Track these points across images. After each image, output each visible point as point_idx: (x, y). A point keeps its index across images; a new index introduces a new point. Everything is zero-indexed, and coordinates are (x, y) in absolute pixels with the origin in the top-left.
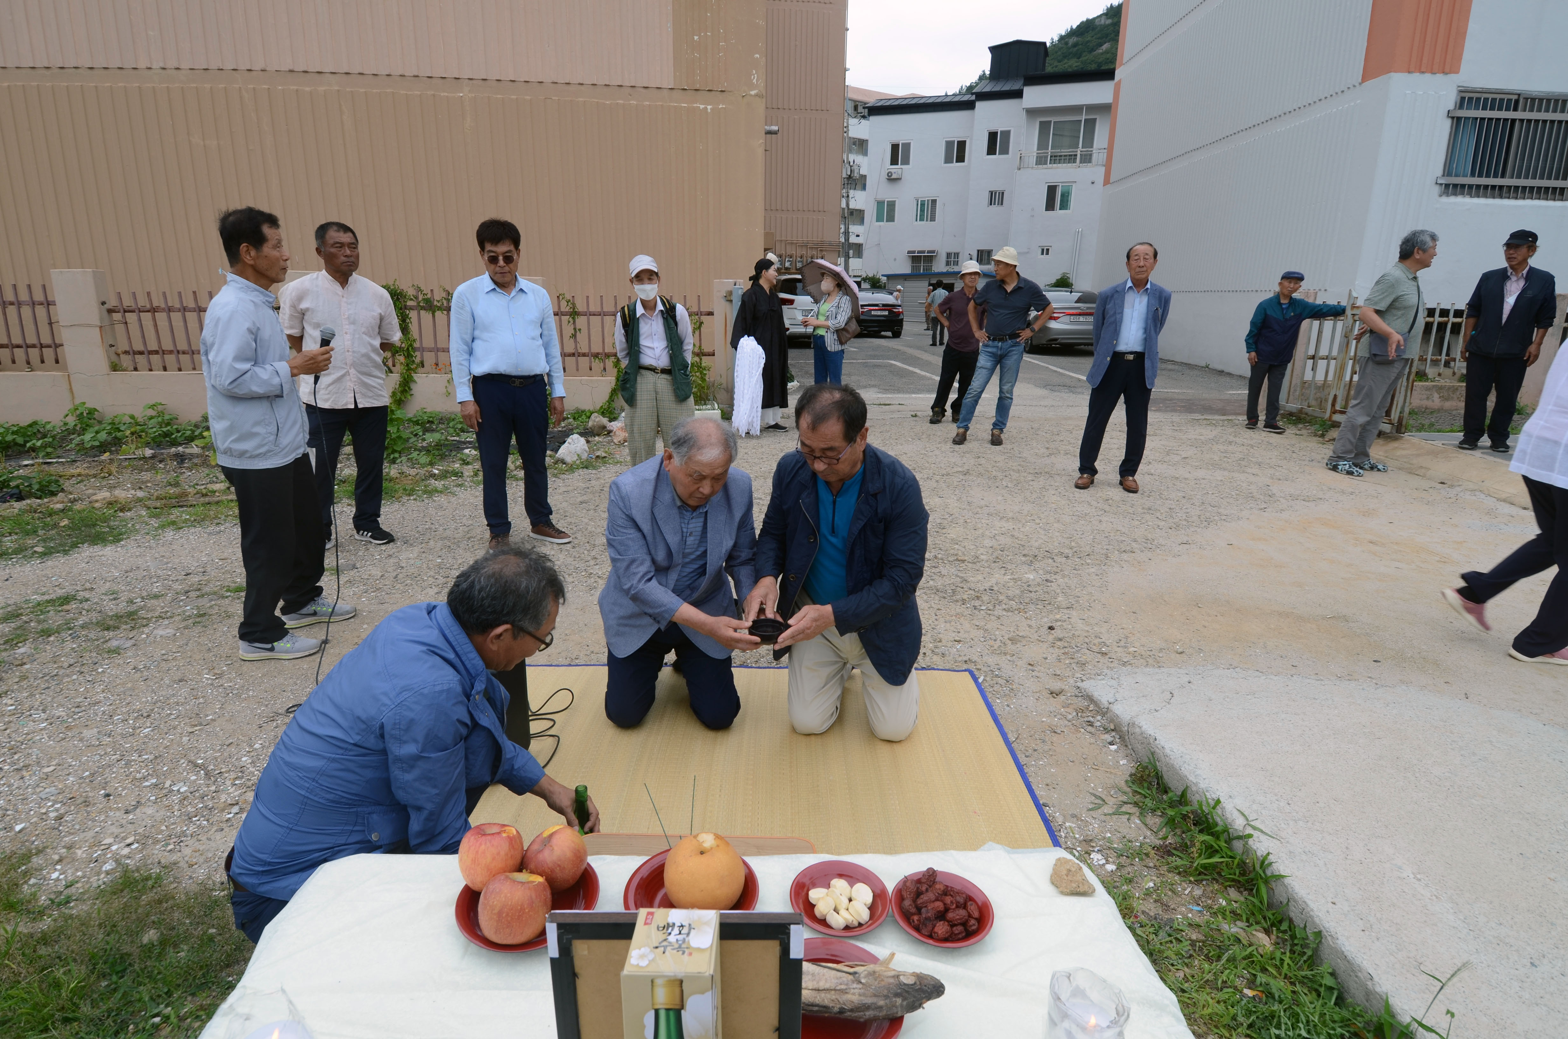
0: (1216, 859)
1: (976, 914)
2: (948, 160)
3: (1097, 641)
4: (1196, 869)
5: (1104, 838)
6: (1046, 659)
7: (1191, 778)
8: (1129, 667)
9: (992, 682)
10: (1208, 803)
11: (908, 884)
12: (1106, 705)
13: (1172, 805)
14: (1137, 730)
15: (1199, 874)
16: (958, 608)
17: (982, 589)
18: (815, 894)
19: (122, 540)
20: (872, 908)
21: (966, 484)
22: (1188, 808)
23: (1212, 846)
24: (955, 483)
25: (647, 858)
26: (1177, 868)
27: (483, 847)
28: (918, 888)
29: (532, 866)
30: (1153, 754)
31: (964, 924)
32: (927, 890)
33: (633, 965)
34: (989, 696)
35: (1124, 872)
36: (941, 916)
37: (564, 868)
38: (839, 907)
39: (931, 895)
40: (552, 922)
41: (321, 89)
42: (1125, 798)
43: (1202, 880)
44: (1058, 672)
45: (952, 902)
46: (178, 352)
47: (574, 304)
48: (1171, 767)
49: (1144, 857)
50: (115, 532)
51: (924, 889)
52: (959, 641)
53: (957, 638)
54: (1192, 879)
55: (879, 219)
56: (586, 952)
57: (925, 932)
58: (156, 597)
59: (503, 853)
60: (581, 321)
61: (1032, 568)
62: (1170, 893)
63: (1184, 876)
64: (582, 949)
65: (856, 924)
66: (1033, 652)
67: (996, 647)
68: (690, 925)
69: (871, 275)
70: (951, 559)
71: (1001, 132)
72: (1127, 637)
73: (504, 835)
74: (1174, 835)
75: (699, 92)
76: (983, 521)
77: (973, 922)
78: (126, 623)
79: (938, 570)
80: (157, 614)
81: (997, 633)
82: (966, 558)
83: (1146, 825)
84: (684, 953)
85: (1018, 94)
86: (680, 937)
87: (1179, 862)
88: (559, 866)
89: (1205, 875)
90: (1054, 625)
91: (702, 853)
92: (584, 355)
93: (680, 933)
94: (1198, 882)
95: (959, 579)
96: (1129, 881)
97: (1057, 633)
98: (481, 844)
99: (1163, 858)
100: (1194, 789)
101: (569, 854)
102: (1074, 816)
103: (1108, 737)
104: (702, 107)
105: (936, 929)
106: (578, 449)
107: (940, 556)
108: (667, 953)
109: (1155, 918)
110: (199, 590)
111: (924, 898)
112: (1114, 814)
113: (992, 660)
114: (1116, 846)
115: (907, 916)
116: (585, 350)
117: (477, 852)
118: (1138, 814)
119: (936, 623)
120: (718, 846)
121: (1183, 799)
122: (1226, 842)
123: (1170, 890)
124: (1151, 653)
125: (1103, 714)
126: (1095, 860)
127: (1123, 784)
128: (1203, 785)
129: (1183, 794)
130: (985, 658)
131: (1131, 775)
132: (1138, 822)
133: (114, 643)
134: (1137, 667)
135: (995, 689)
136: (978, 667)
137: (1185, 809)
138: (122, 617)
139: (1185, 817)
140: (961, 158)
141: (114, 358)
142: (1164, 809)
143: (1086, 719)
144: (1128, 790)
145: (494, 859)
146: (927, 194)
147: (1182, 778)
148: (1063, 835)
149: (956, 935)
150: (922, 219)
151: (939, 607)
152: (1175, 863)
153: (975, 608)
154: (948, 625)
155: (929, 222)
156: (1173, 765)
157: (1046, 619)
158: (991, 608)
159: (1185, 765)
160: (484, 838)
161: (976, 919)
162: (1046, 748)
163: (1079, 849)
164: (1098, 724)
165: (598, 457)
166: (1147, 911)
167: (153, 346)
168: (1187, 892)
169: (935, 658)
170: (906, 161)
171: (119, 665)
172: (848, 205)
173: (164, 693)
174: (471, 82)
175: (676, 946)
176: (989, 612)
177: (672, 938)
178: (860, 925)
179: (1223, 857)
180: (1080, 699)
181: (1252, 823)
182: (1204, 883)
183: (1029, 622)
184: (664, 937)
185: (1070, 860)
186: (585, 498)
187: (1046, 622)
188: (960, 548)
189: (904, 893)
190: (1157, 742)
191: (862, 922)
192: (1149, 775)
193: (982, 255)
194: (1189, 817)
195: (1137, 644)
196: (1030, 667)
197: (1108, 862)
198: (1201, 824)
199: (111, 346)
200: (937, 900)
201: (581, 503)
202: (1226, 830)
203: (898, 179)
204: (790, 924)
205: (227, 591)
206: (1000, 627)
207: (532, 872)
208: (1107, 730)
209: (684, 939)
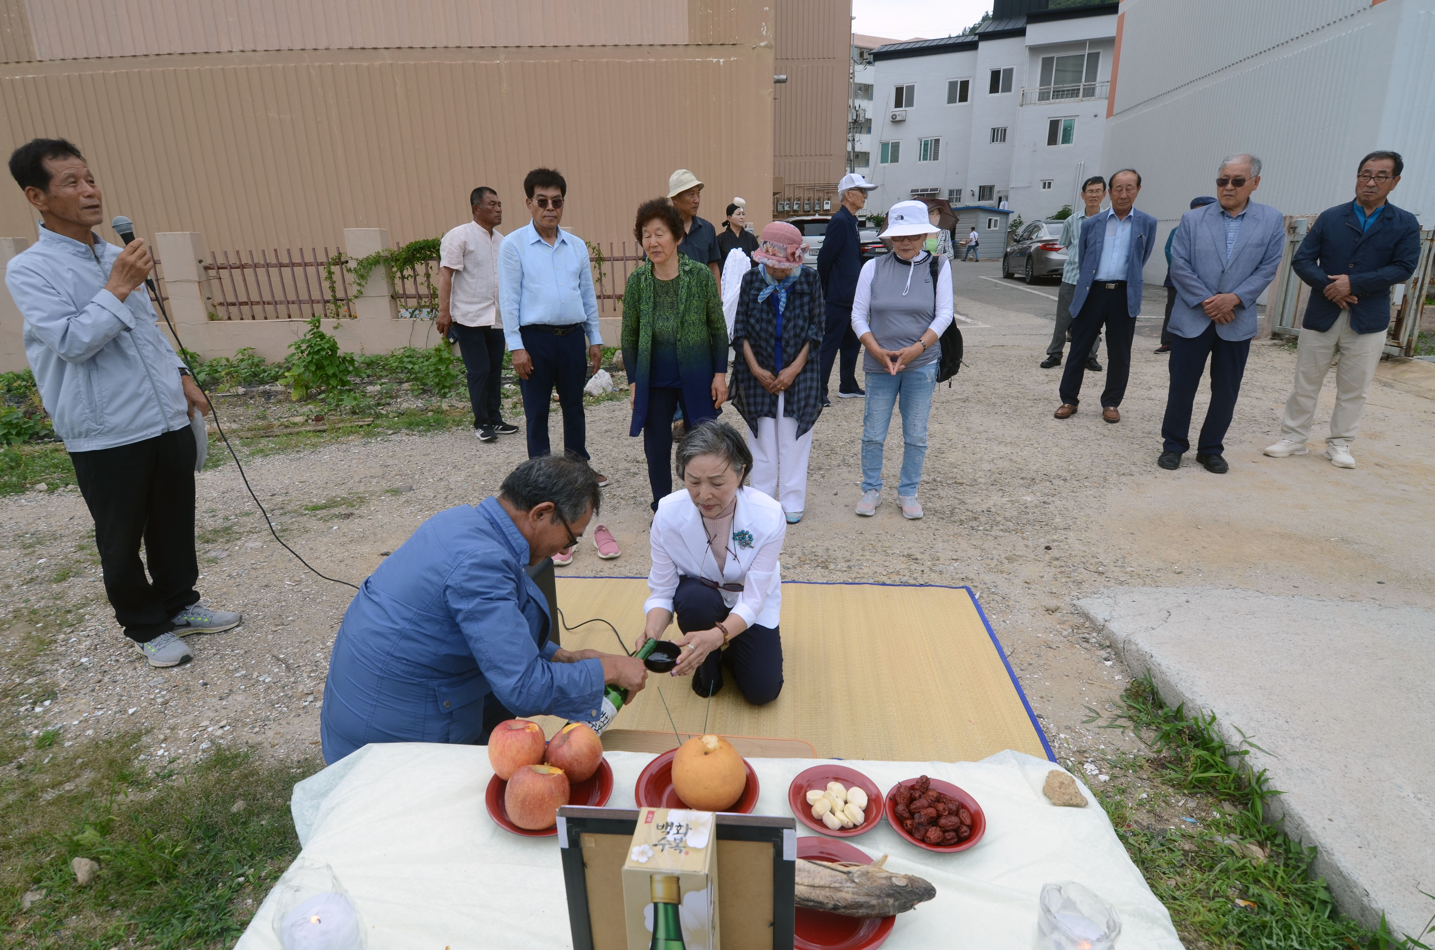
0: (1211, 774)
1: (968, 821)
2: (951, 100)
3: (1094, 561)
4: (1191, 782)
5: (1098, 750)
6: (1042, 577)
7: (1187, 695)
8: (1126, 586)
9: (988, 599)
10: (1204, 719)
11: (902, 790)
12: (1102, 622)
13: (1167, 720)
14: (1133, 647)
15: (1194, 787)
16: (956, 529)
17: (979, 510)
18: (813, 796)
19: (219, 466)
20: (867, 811)
21: (966, 410)
22: (1184, 724)
23: (1207, 761)
24: (955, 410)
25: (657, 755)
26: (1171, 780)
27: (509, 741)
28: (911, 794)
29: (553, 759)
30: (1149, 670)
31: (957, 830)
32: (920, 796)
33: (633, 861)
34: (985, 611)
35: (1117, 782)
36: (934, 821)
37: (581, 762)
38: (835, 809)
39: (923, 802)
40: (561, 816)
41: (377, 63)
42: (1119, 712)
43: (1196, 793)
44: (1054, 591)
45: (944, 809)
46: (264, 303)
47: (599, 251)
48: (1167, 684)
49: (1138, 769)
50: (214, 459)
51: (917, 795)
52: (956, 560)
53: (955, 557)
54: (1186, 792)
55: (884, 160)
56: (593, 845)
57: (917, 836)
58: (247, 514)
59: (526, 747)
60: (606, 266)
61: (1030, 490)
62: (1163, 804)
63: (1178, 789)
64: (590, 842)
65: (851, 825)
66: (1030, 570)
67: (993, 566)
68: (687, 825)
69: (875, 214)
70: (949, 482)
71: (1004, 70)
72: (1124, 558)
73: (528, 731)
74: (1169, 749)
75: (712, 47)
76: (982, 446)
77: (965, 828)
78: (223, 537)
79: (936, 492)
80: (248, 529)
81: (994, 552)
82: (964, 481)
83: (1141, 739)
84: (681, 852)
85: (1021, 33)
86: (678, 836)
87: (1173, 775)
88: (576, 760)
89: (1200, 788)
90: (1051, 545)
91: (706, 753)
92: (609, 297)
93: (678, 833)
94: (1192, 795)
95: (957, 501)
96: (1123, 792)
97: (1054, 553)
98: (507, 739)
99: (1157, 770)
100: (1190, 705)
101: (585, 750)
102: (1068, 728)
103: (1103, 653)
104: (715, 60)
105: (928, 834)
106: (604, 382)
107: (939, 479)
108: (665, 851)
109: (1148, 828)
110: (283, 508)
111: (917, 804)
112: (1108, 727)
113: (988, 578)
114: (1109, 757)
115: (900, 820)
116: (609, 292)
117: (504, 745)
118: (1132, 727)
119: (934, 542)
120: (721, 748)
121: (1178, 714)
122: (1221, 757)
123: (1163, 801)
124: (1149, 573)
125: (1099, 632)
126: (1089, 770)
127: (1117, 698)
128: (1199, 702)
129: (1179, 710)
130: (982, 576)
131: (1126, 690)
132: (1132, 735)
133: (213, 554)
134: (1135, 586)
135: (991, 605)
136: (975, 584)
137: (1180, 725)
138: (219, 531)
139: (1180, 732)
140: (964, 98)
141: (211, 309)
142: (1159, 724)
143: (1081, 636)
144: (1123, 704)
145: (518, 752)
146: (930, 134)
147: (1178, 694)
148: (1057, 745)
149: (948, 840)
150: (925, 159)
151: (937, 527)
152: (1170, 776)
153: (973, 528)
154: (946, 544)
155: (932, 161)
156: (1169, 682)
157: (1043, 540)
158: (989, 528)
159: (1182, 682)
160: (510, 733)
161: (968, 826)
162: (1041, 662)
163: (1072, 759)
164: (1094, 640)
165: (621, 390)
166: (1140, 821)
167: (243, 298)
168: (1180, 804)
169: (933, 575)
170: (910, 103)
171: (216, 572)
172: (853, 148)
173: (253, 597)
174: (506, 49)
175: (674, 845)
176: (986, 532)
177: (670, 837)
178: (855, 826)
179: (1218, 772)
180: (1076, 616)
181: (1249, 740)
182: (1198, 796)
183: (1026, 542)
184: (663, 835)
185: (1063, 773)
186: (609, 427)
187: (1043, 542)
188: (959, 471)
189: (898, 799)
190: (1154, 659)
191: (857, 824)
192: (1144, 691)
193: (984, 191)
194: (1185, 733)
195: (1134, 564)
196: (1026, 585)
197: (1101, 772)
198: (1196, 740)
199: (209, 298)
200: (930, 806)
201: (606, 431)
202: (1222, 746)
203: (902, 121)
204: (783, 828)
205: (306, 509)
206: (997, 546)
207: (553, 765)
208: (1102, 647)
209: (682, 839)
